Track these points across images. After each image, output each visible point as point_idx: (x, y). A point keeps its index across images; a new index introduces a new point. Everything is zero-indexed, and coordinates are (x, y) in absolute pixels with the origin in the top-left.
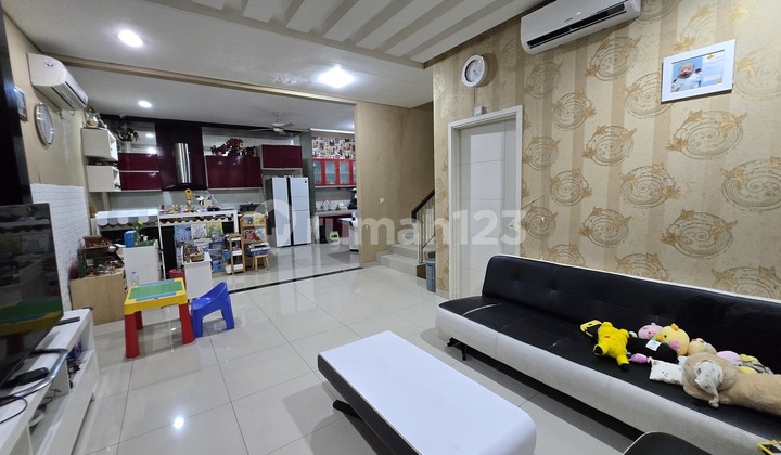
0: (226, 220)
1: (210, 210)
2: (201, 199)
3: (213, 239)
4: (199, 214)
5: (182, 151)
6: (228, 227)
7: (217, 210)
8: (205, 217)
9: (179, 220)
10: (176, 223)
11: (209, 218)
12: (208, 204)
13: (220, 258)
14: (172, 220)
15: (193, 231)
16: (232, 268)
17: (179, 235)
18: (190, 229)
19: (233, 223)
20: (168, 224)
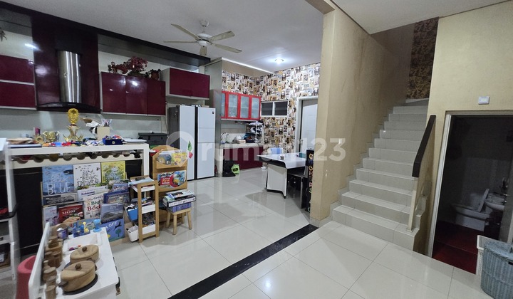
0: (132, 157)
1: (108, 142)
2: (94, 124)
3: (110, 187)
4: (90, 147)
5: (70, 61)
6: (134, 169)
7: (119, 142)
8: (99, 153)
9: (54, 158)
10: (46, 163)
11: (105, 155)
12: (105, 132)
13: (120, 217)
14: (39, 158)
15: (78, 175)
16: (140, 232)
17: (52, 182)
18: (71, 172)
19: (141, 162)
20: (31, 164)
